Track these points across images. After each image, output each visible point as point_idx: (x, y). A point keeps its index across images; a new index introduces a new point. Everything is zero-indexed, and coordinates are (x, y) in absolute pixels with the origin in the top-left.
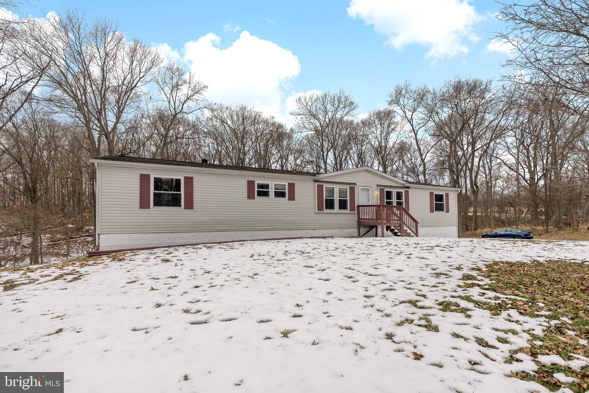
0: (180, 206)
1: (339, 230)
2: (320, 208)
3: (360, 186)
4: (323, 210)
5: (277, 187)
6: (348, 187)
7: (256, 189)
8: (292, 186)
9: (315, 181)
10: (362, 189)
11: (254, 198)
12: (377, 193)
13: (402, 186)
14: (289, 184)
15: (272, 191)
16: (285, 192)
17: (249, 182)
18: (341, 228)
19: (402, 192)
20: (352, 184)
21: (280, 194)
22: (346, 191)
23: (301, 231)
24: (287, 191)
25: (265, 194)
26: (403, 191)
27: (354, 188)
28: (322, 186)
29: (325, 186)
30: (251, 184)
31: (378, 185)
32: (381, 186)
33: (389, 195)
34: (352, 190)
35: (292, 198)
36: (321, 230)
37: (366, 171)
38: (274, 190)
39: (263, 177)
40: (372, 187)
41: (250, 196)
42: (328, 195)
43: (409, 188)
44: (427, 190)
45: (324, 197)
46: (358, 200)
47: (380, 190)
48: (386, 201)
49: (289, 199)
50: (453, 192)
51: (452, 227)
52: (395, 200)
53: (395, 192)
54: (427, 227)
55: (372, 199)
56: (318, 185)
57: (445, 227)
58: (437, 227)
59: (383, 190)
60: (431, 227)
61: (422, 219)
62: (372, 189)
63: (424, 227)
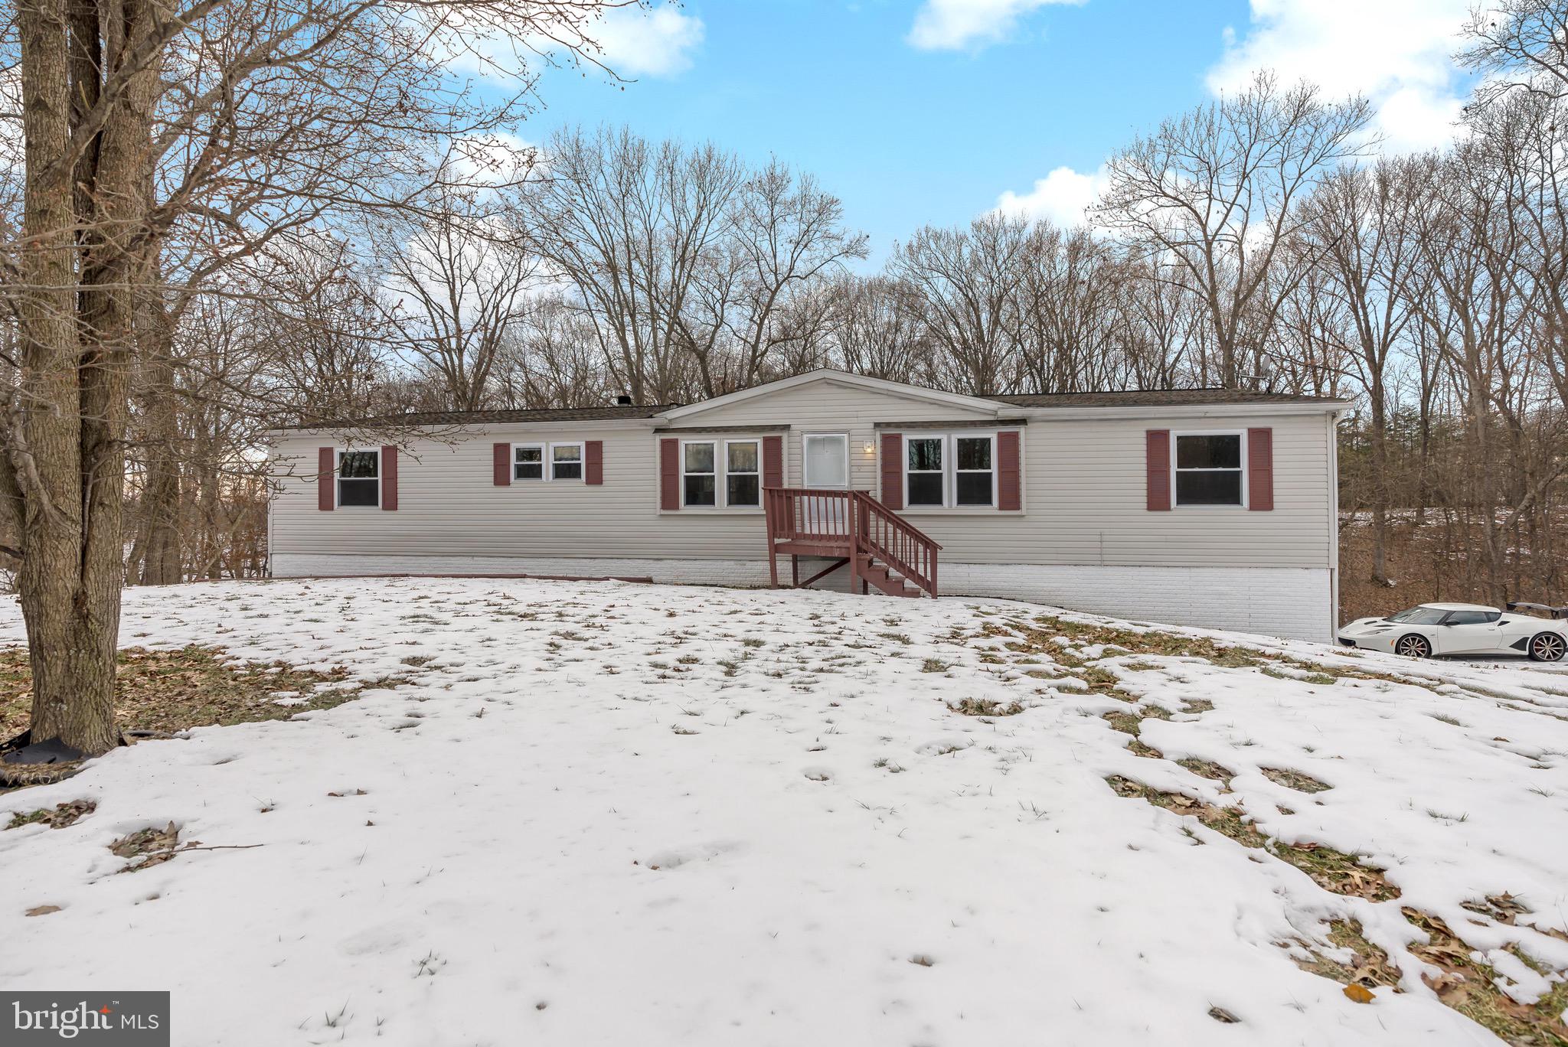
0: (376, 504)
1: (732, 563)
2: (668, 501)
3: (808, 432)
4: (677, 508)
5: (561, 453)
6: (758, 440)
7: (513, 461)
8: (595, 449)
9: (658, 430)
10: (812, 442)
11: (508, 483)
12: (871, 450)
13: (991, 418)
14: (589, 444)
15: (547, 463)
16: (579, 465)
17: (497, 447)
18: (739, 559)
19: (989, 440)
20: (773, 428)
21: (567, 471)
22: (753, 451)
23: (620, 561)
24: (583, 462)
25: (534, 472)
26: (992, 435)
27: (779, 440)
28: (675, 442)
29: (684, 441)
30: (501, 451)
31: (877, 425)
32: (888, 425)
33: (925, 454)
34: (773, 448)
35: (595, 477)
36: (675, 563)
37: (829, 382)
38: (552, 461)
39: (528, 432)
40: (852, 432)
41: (501, 478)
42: (692, 468)
43: (1023, 421)
44: (1133, 422)
45: (682, 473)
46: (798, 475)
47: (886, 439)
48: (910, 475)
49: (589, 482)
50: (1307, 418)
51: (1293, 570)
52: (949, 469)
53: (949, 444)
54: (1130, 568)
55: (854, 469)
56: (664, 442)
57: (1246, 570)
58: (1193, 570)
59: (898, 437)
60: (1155, 569)
61: (1098, 538)
62: (853, 438)
63: (1108, 568)
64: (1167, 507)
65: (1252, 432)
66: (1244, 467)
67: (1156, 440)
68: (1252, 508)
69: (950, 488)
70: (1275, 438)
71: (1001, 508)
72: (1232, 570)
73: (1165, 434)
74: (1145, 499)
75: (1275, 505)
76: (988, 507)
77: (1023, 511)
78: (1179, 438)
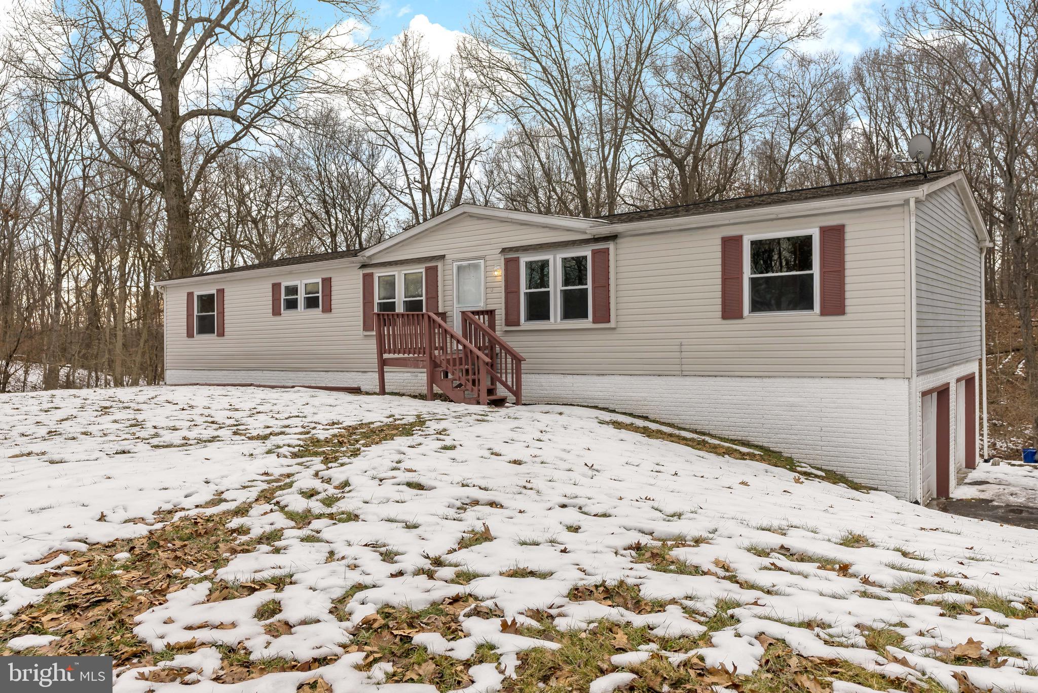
2: (367, 324)
3: (457, 260)
4: (373, 329)
5: (309, 289)
6: (421, 269)
7: (283, 296)
8: (327, 284)
9: (362, 266)
10: (460, 268)
11: (280, 314)
12: (500, 273)
13: (587, 237)
14: (324, 280)
15: (301, 297)
16: (318, 297)
17: (274, 286)
19: (585, 258)
20: (433, 258)
21: (312, 303)
22: (419, 280)
23: (342, 373)
24: (320, 294)
25: (294, 304)
26: (586, 252)
27: (436, 269)
28: (372, 275)
29: (377, 274)
30: (276, 288)
31: (503, 249)
32: (510, 249)
33: (539, 272)
34: (432, 273)
35: (328, 309)
37: (471, 216)
38: (303, 295)
39: (291, 273)
40: (486, 258)
41: (276, 310)
42: (382, 295)
43: (613, 237)
44: (710, 230)
45: (377, 300)
46: (449, 298)
47: (507, 261)
48: (526, 294)
49: (323, 311)
50: (884, 211)
51: (867, 381)
52: (556, 286)
53: (556, 262)
54: (707, 378)
55: (489, 291)
56: (365, 276)
57: (817, 380)
58: (765, 380)
59: (517, 260)
60: (729, 379)
61: (677, 348)
62: (488, 263)
63: (687, 378)
64: (740, 316)
65: (824, 231)
66: (816, 270)
67: (731, 245)
68: (823, 313)
69: (556, 305)
70: (848, 236)
71: (594, 322)
72: (805, 380)
73: (738, 239)
74: (719, 308)
75: (847, 309)
76: (585, 320)
77: (612, 324)
78: (753, 243)
